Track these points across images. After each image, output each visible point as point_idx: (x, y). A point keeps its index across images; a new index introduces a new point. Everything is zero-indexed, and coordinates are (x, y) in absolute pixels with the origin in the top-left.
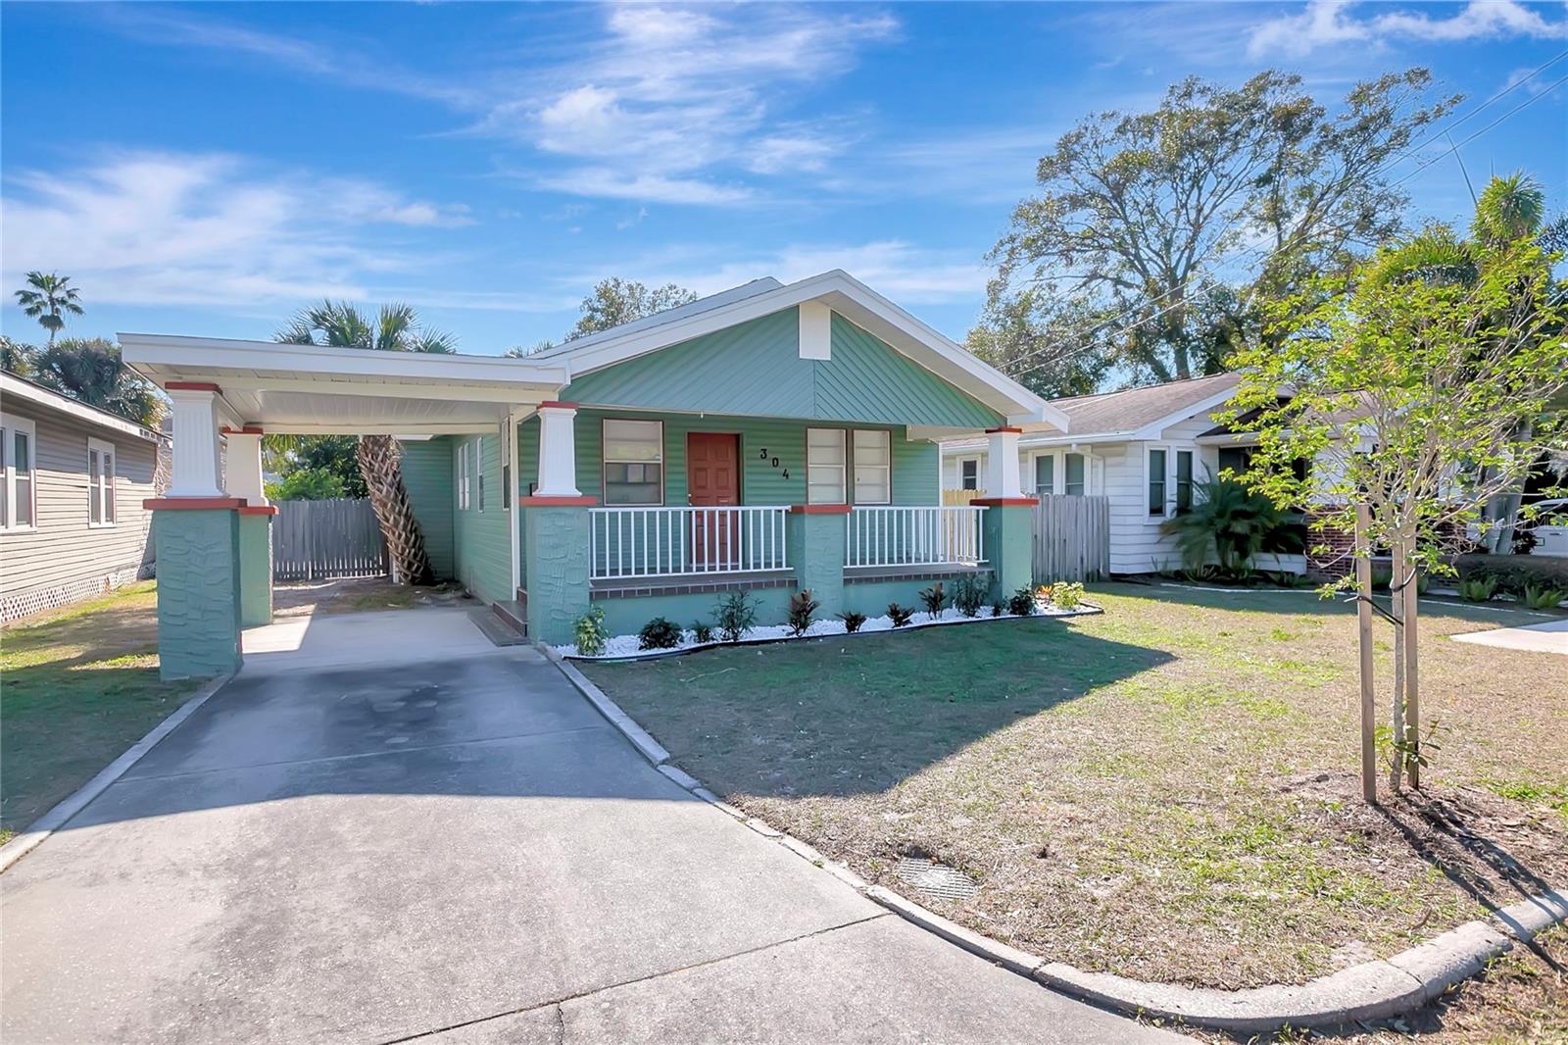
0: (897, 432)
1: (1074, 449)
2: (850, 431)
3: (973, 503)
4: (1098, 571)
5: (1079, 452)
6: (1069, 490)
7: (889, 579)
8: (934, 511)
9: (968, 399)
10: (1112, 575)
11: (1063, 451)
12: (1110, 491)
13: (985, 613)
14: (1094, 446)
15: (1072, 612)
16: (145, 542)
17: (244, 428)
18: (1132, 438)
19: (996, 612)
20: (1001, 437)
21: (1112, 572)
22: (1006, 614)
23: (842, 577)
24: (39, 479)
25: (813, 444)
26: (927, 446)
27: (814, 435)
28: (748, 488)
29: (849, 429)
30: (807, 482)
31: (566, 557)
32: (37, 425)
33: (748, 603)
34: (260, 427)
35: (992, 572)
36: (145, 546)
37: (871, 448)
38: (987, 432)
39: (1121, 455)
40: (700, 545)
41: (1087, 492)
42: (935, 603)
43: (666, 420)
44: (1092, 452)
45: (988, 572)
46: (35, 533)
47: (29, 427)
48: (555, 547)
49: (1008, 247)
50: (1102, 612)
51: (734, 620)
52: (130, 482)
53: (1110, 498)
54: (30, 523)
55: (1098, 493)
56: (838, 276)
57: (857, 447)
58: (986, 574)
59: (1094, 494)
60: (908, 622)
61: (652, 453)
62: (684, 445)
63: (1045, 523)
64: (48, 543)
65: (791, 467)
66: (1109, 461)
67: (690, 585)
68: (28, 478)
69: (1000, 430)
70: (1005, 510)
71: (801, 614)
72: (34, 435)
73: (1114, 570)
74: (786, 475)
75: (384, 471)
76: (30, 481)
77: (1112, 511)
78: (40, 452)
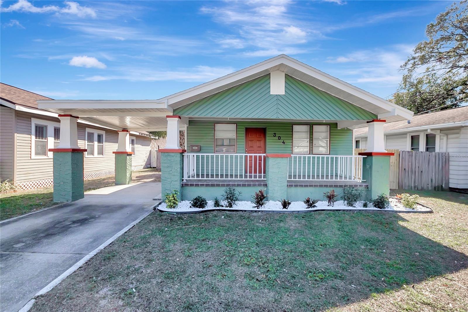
0: (333, 126)
1: (429, 132)
2: (311, 126)
3: (360, 154)
4: (442, 186)
5: (432, 132)
6: (427, 149)
7: (311, 186)
8: (351, 157)
9: (355, 108)
10: (450, 188)
11: (424, 133)
12: (450, 150)
13: (358, 206)
14: (441, 130)
15: (411, 210)
16: (146, 160)
17: (122, 130)
18: (463, 125)
19: (365, 205)
20: (374, 124)
21: (450, 186)
22: (371, 207)
23: (286, 184)
24: (106, 145)
25: (295, 131)
26: (348, 131)
27: (296, 128)
28: (268, 147)
29: (311, 125)
30: (292, 145)
31: (171, 170)
32: (106, 132)
33: (236, 192)
34: (127, 130)
35: (367, 186)
36: (146, 161)
37: (321, 132)
38: (368, 122)
39: (458, 133)
40: (251, 167)
41: (437, 150)
42: (331, 198)
43: (237, 123)
44: (440, 133)
45: (365, 186)
46: (104, 157)
47: (103, 133)
48: (168, 167)
49: (412, 61)
50: (431, 212)
51: (231, 198)
52: (141, 146)
53: (450, 153)
54: (103, 155)
55: (444, 150)
56: (283, 57)
57: (314, 132)
58: (364, 186)
59: (440, 151)
60: (314, 206)
61: (232, 135)
62: (244, 132)
63: (410, 164)
64: (110, 160)
65: (285, 140)
66: (450, 136)
67: (221, 183)
68: (102, 144)
69: (373, 121)
70: (374, 158)
71: (260, 199)
72: (105, 135)
73: (451, 186)
74: (284, 143)
75: (183, 143)
76: (103, 145)
77: (451, 159)
78: (106, 138)
